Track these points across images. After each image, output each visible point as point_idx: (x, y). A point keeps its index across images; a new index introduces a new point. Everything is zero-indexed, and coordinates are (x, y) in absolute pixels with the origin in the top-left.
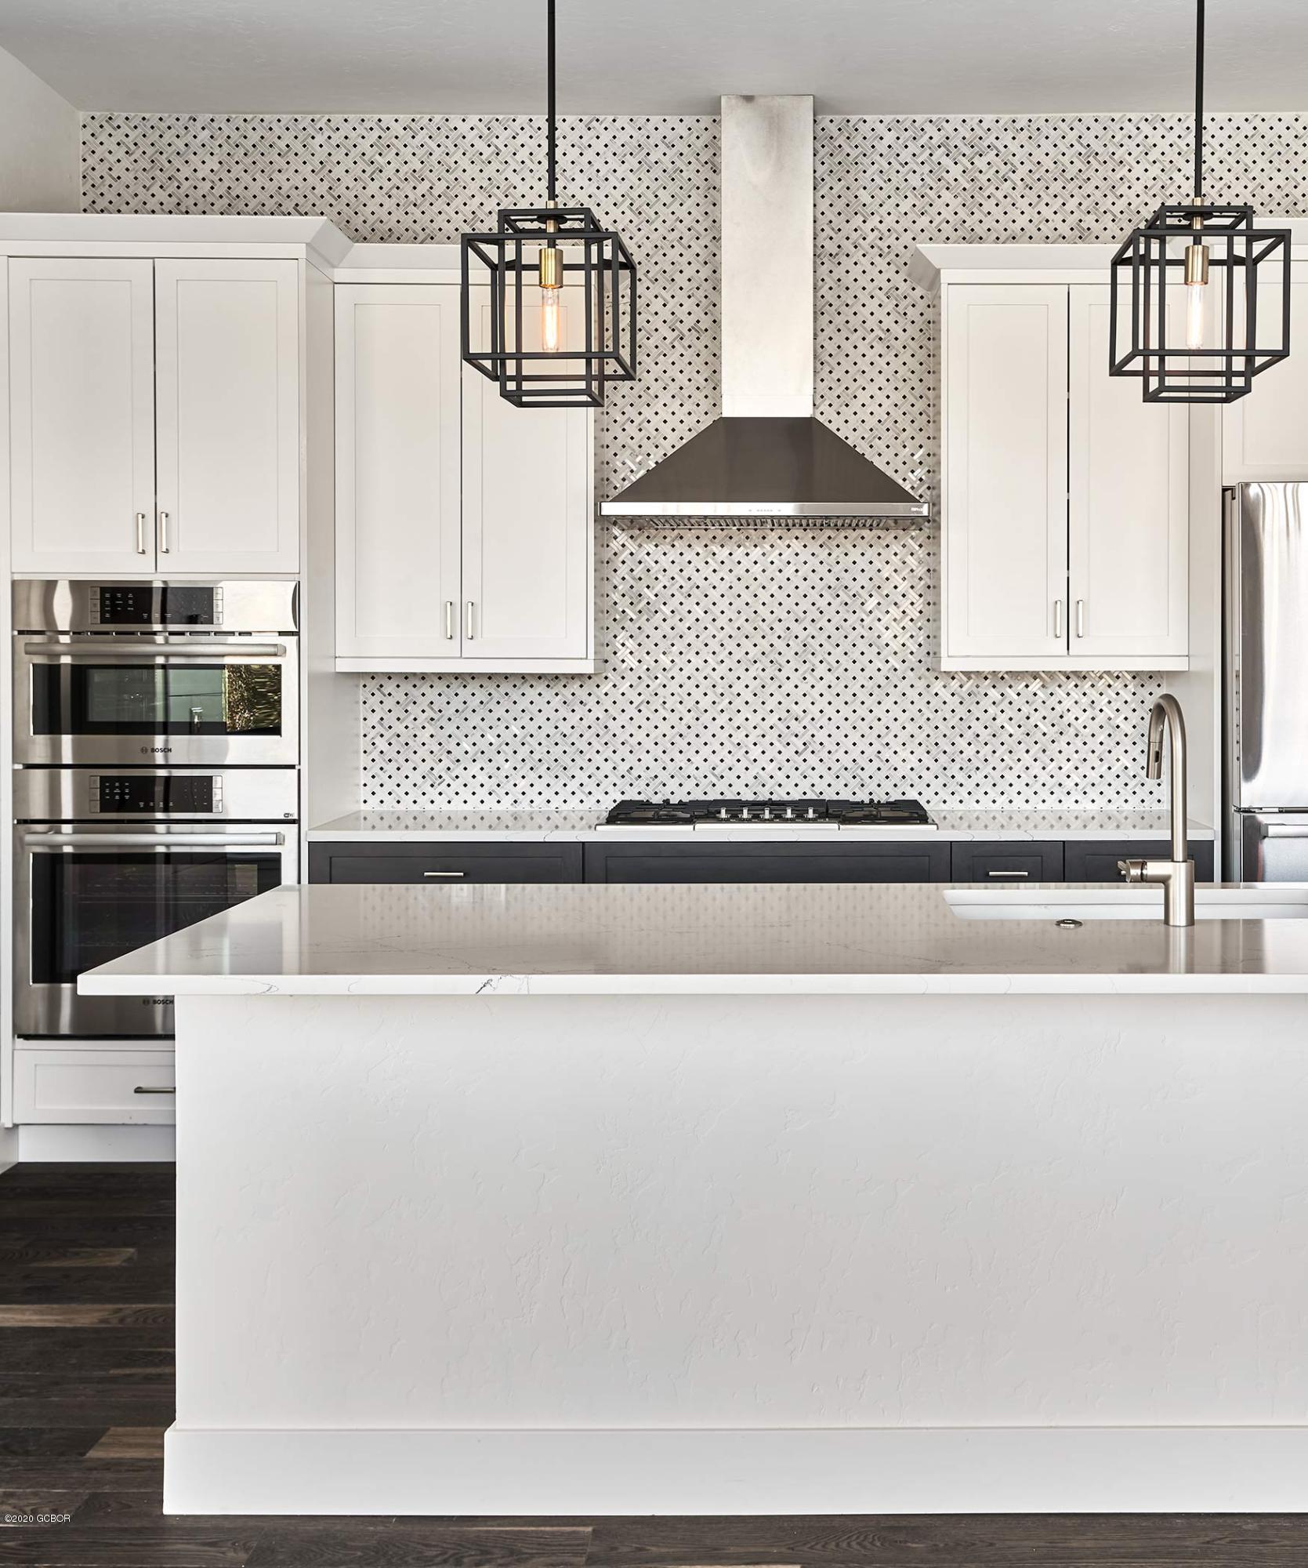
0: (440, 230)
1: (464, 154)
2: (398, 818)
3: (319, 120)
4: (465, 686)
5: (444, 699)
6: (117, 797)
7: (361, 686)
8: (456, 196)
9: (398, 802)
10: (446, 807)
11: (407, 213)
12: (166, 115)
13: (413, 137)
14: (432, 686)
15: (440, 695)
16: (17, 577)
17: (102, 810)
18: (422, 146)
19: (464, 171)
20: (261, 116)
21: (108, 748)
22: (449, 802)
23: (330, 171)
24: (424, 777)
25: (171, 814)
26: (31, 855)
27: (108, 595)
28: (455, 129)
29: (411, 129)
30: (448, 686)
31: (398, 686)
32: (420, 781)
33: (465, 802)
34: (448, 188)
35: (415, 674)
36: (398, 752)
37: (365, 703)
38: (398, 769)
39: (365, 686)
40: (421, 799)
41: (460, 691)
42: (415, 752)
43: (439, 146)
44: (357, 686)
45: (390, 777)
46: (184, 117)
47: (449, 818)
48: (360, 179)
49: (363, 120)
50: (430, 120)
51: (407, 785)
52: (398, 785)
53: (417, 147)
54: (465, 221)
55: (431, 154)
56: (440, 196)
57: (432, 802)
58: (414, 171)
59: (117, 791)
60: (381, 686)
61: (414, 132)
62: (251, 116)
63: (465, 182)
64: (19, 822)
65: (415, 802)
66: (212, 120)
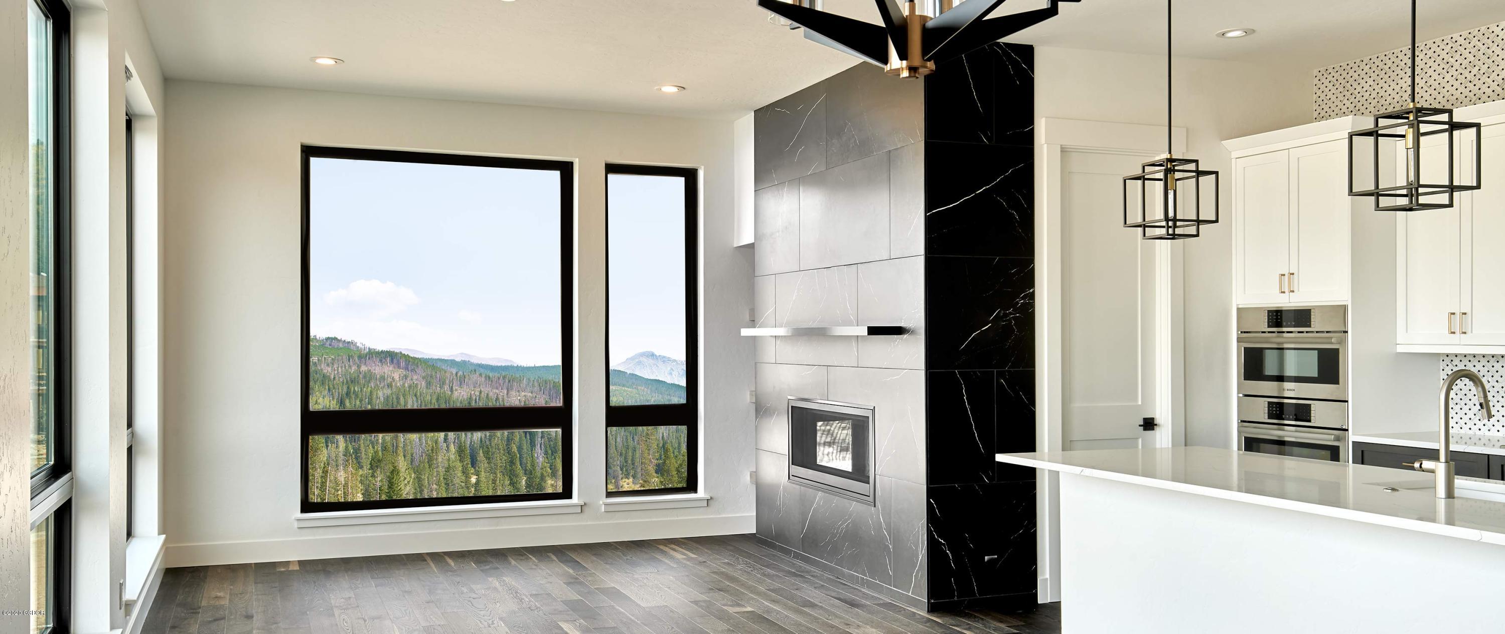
0: (1484, 93)
1: (1498, 46)
2: (1461, 438)
3: (1421, 45)
4: (1498, 362)
5: (1486, 369)
6: (1274, 412)
7: (1441, 360)
8: (1493, 71)
9: (1461, 428)
10: (1487, 433)
11: (1466, 87)
12: (1350, 62)
13: (1470, 43)
14: (1479, 361)
15: (1484, 366)
16: (1240, 306)
17: (1269, 418)
18: (1474, 47)
19: (1498, 56)
20: (1393, 51)
21: (1268, 388)
22: (1489, 430)
23: (1426, 73)
24: (1475, 415)
25: (1285, 421)
26: (1243, 438)
27: (1270, 314)
28: (1493, 32)
29: (1468, 38)
30: (1488, 362)
31: (1461, 361)
32: (1473, 417)
33: (1498, 431)
34: (1489, 68)
35: (1470, 354)
36: (1461, 399)
37: (1443, 370)
38: (1461, 409)
39: (1443, 360)
40: (1473, 427)
41: (1495, 364)
42: (1470, 400)
43: (1484, 44)
44: (1439, 360)
45: (1457, 413)
46: (1358, 61)
47: (1489, 440)
48: (1442, 73)
49: (1443, 40)
50: (1479, 31)
51: (1466, 419)
52: (1461, 418)
53: (1472, 48)
54: (1498, 85)
55: (1479, 50)
56: (1484, 74)
57: (1480, 430)
58: (1470, 62)
59: (1274, 409)
60: (1452, 361)
61: (1470, 40)
62: (1388, 52)
63: (1498, 62)
64: (1241, 421)
65: (1470, 429)
66: (1370, 59)
